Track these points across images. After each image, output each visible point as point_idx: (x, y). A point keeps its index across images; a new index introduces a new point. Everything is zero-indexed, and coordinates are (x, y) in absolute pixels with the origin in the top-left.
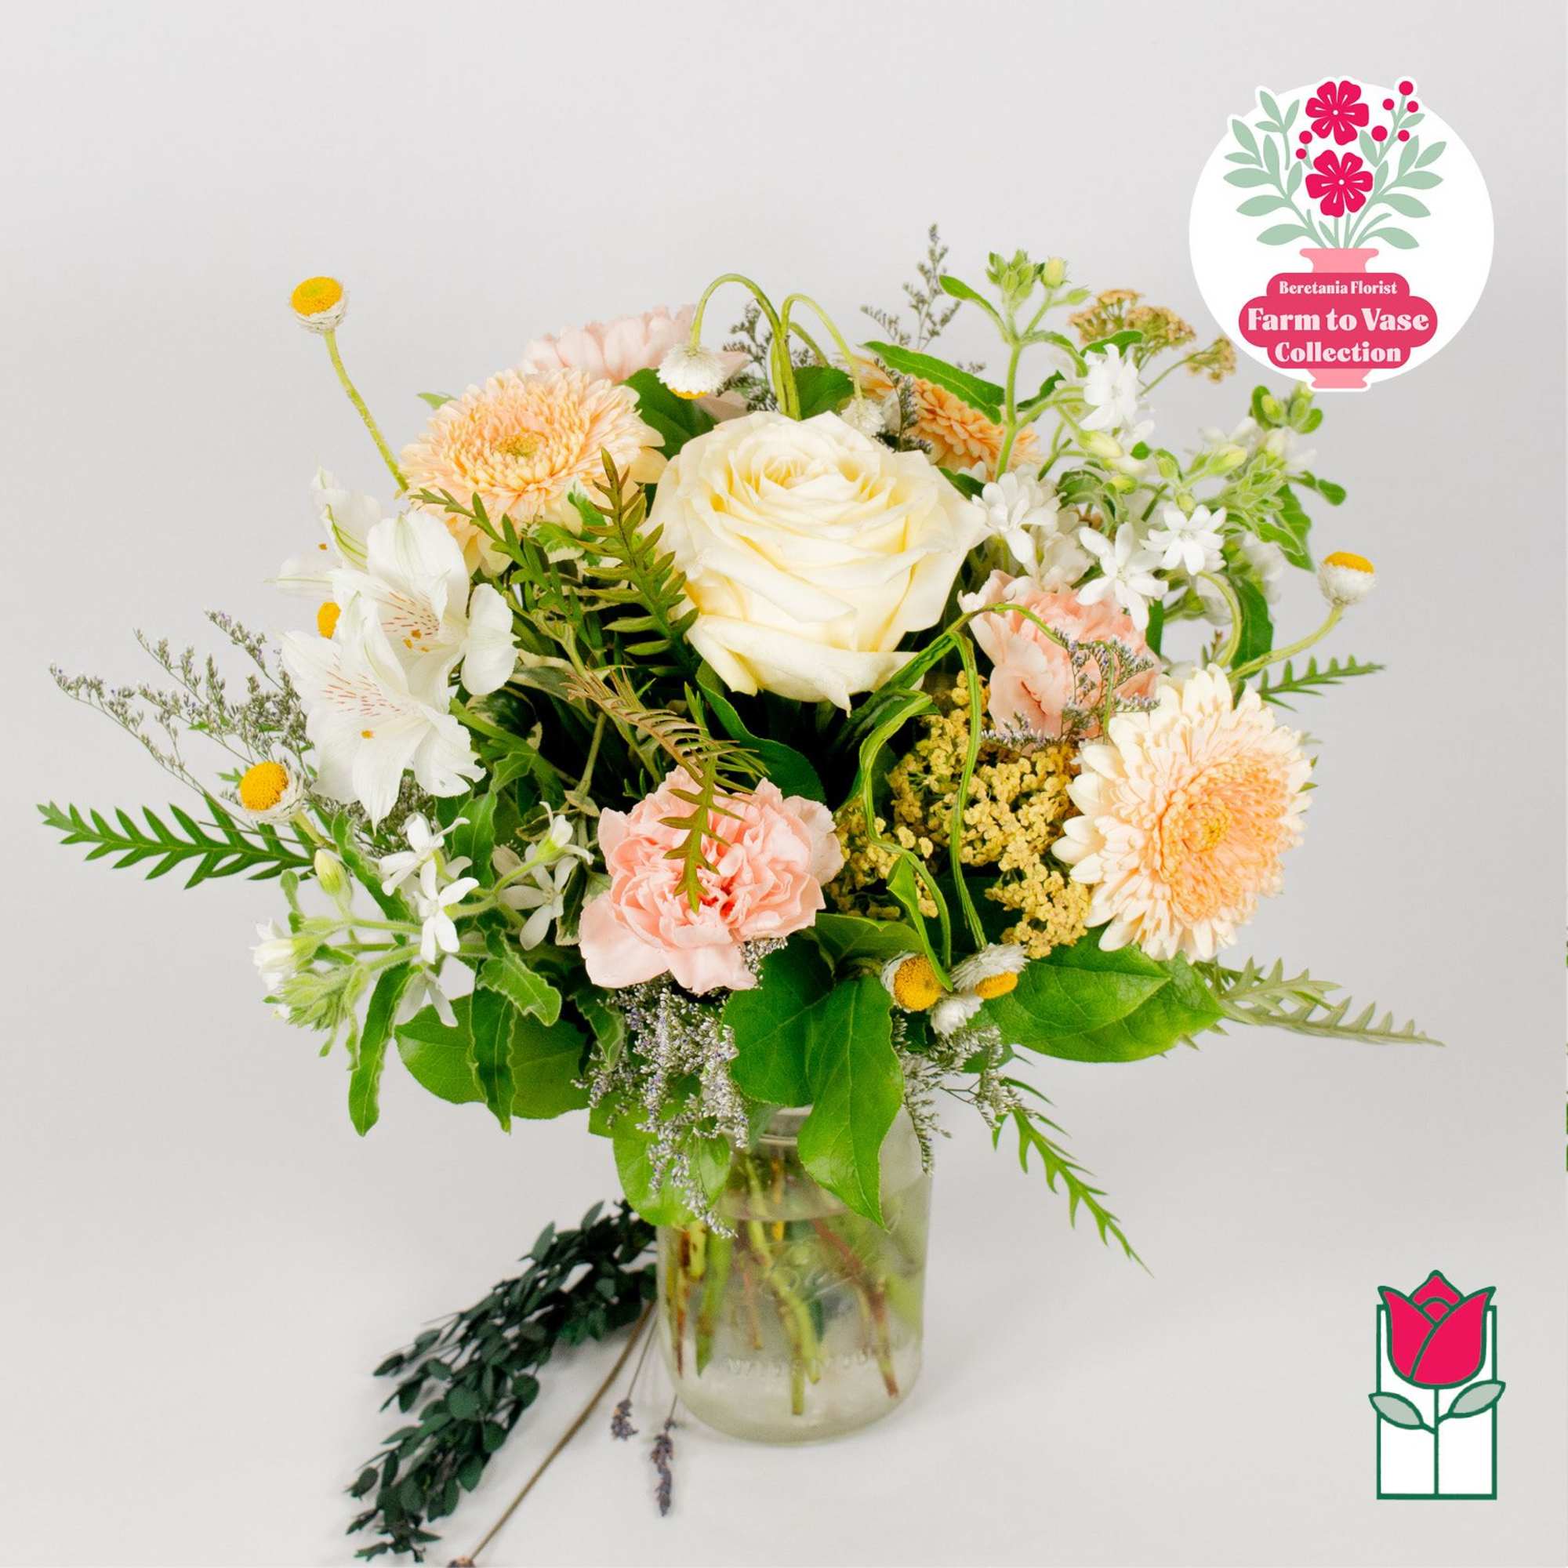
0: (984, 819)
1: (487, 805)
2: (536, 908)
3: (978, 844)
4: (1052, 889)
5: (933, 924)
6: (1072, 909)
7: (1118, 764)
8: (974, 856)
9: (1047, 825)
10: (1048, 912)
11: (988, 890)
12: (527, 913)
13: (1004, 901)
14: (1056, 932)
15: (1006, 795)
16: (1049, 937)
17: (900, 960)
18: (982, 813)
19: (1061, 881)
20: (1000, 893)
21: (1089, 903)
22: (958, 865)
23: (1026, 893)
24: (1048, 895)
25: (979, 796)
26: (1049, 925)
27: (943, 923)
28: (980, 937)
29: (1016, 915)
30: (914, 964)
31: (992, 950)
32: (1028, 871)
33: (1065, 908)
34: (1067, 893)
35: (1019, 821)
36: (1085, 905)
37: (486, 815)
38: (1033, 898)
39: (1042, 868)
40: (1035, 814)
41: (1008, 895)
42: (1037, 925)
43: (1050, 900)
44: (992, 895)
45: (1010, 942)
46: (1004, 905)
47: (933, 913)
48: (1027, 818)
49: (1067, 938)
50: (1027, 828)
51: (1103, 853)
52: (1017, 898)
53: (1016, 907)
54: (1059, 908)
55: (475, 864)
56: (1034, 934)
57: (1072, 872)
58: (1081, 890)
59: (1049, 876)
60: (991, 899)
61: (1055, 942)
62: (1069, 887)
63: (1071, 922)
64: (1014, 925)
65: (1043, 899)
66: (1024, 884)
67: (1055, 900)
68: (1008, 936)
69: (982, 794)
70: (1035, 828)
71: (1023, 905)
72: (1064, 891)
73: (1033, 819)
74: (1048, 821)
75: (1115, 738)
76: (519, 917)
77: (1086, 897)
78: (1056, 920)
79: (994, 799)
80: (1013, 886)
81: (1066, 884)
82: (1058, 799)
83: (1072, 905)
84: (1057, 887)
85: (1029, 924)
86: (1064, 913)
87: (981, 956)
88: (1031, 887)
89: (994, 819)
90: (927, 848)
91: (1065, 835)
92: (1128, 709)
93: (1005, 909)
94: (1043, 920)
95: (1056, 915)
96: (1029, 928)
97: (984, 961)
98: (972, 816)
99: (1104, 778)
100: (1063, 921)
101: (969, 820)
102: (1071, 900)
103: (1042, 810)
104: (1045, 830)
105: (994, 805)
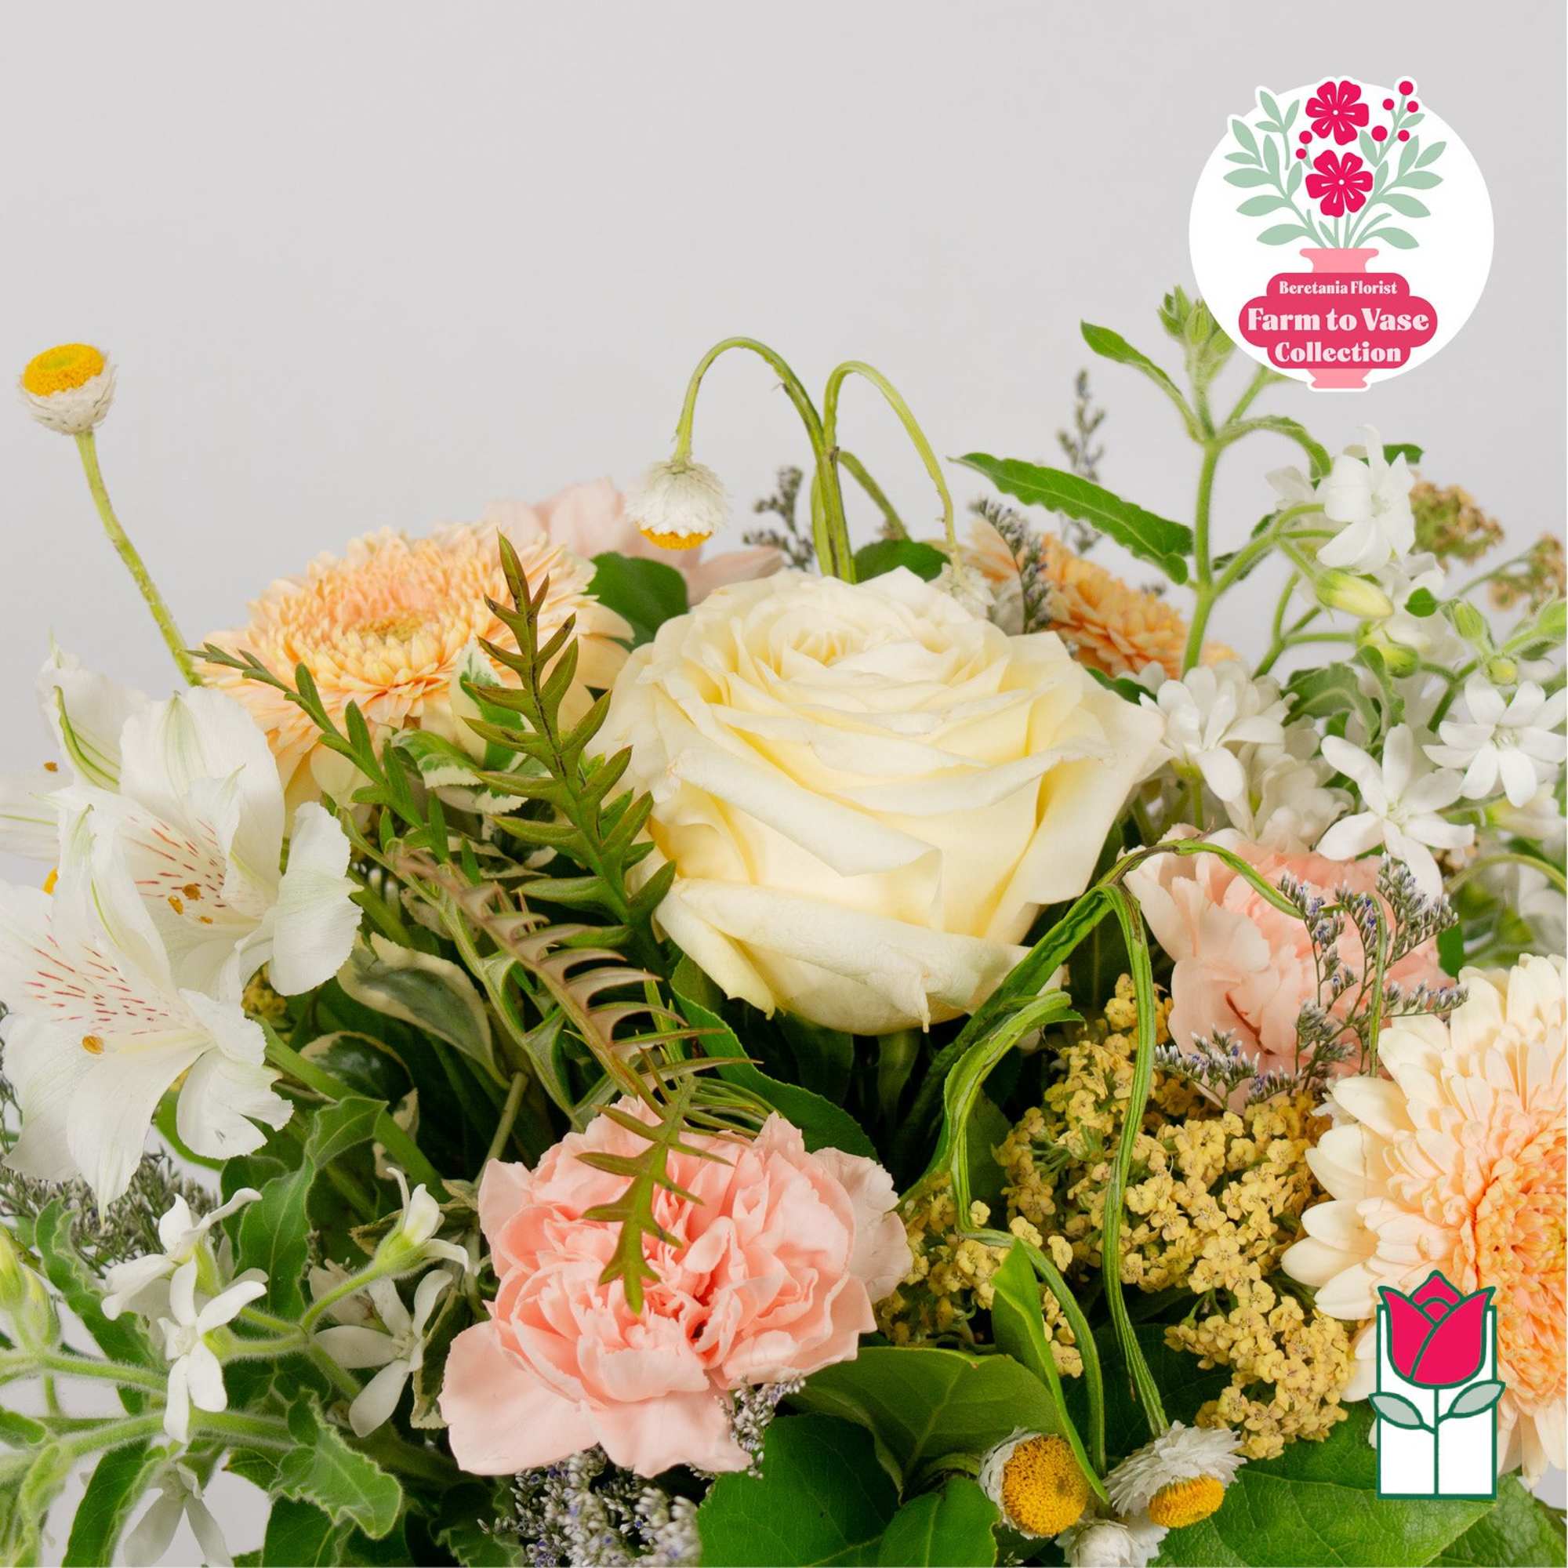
0: (1162, 1205)
1: (297, 1186)
2: (380, 1368)
3: (1152, 1251)
4: (1283, 1326)
5: (1074, 1389)
6: (1319, 1366)
7: (1399, 1114)
8: (1146, 1272)
9: (1273, 1220)
10: (1277, 1366)
11: (1170, 1330)
12: (365, 1376)
13: (1199, 1350)
14: (1292, 1407)
15: (1200, 1170)
16: (1279, 1414)
17: (1013, 1444)
18: (1159, 1195)
19: (1300, 1315)
20: (1191, 1335)
21: (1350, 1355)
22: (1118, 1286)
23: (1237, 1334)
24: (1277, 1337)
25: (1152, 1165)
26: (1279, 1390)
27: (1091, 1386)
28: (1157, 1413)
29: (1223, 1374)
30: (1039, 1447)
31: (1179, 1434)
32: (1242, 1293)
33: (1308, 1362)
34: (1310, 1334)
35: (1223, 1208)
36: (1343, 1359)
37: (295, 1200)
38: (1250, 1342)
39: (1265, 1289)
40: (1252, 1199)
41: (1205, 1338)
42: (1261, 1391)
43: (1281, 1347)
44: (1177, 1337)
45: (1210, 1424)
46: (1200, 1358)
47: (1075, 1369)
48: (1238, 1206)
49: (1315, 1423)
50: (1237, 1224)
51: (1372, 1263)
52: (1222, 1344)
53: (1220, 1360)
54: (1296, 1360)
55: (272, 1285)
56: (1253, 1408)
57: (1318, 1298)
58: (1334, 1330)
59: (1278, 1303)
60: (1177, 1348)
61: (1291, 1426)
62: (1314, 1326)
63: (1319, 1386)
64: (1217, 1396)
65: (1267, 1344)
66: (1235, 1316)
67: (1289, 1348)
68: (1208, 1416)
69: (1158, 1162)
70: (1251, 1222)
71: (1233, 1354)
72: (1304, 1329)
73: (1247, 1206)
74: (1276, 1213)
75: (1391, 1066)
76: (351, 1382)
77: (1344, 1345)
78: (1291, 1383)
79: (1179, 1175)
80: (1214, 1321)
81: (1307, 1322)
82: (1292, 1178)
83: (1320, 1358)
84: (1292, 1325)
85: (1245, 1391)
86: (1304, 1372)
87: (1159, 1443)
88: (1247, 1323)
89: (1179, 1207)
90: (1063, 1254)
91: (1305, 1235)
92: (1412, 1010)
93: (1202, 1365)
94: (1269, 1380)
95: (1292, 1373)
96: (1244, 1399)
97: (1163, 1453)
98: (1141, 1198)
99: (1369, 1130)
100: (1305, 1386)
101: (1136, 1206)
102: (1318, 1348)
103: (1265, 1195)
104: (1269, 1229)
105: (1180, 1184)
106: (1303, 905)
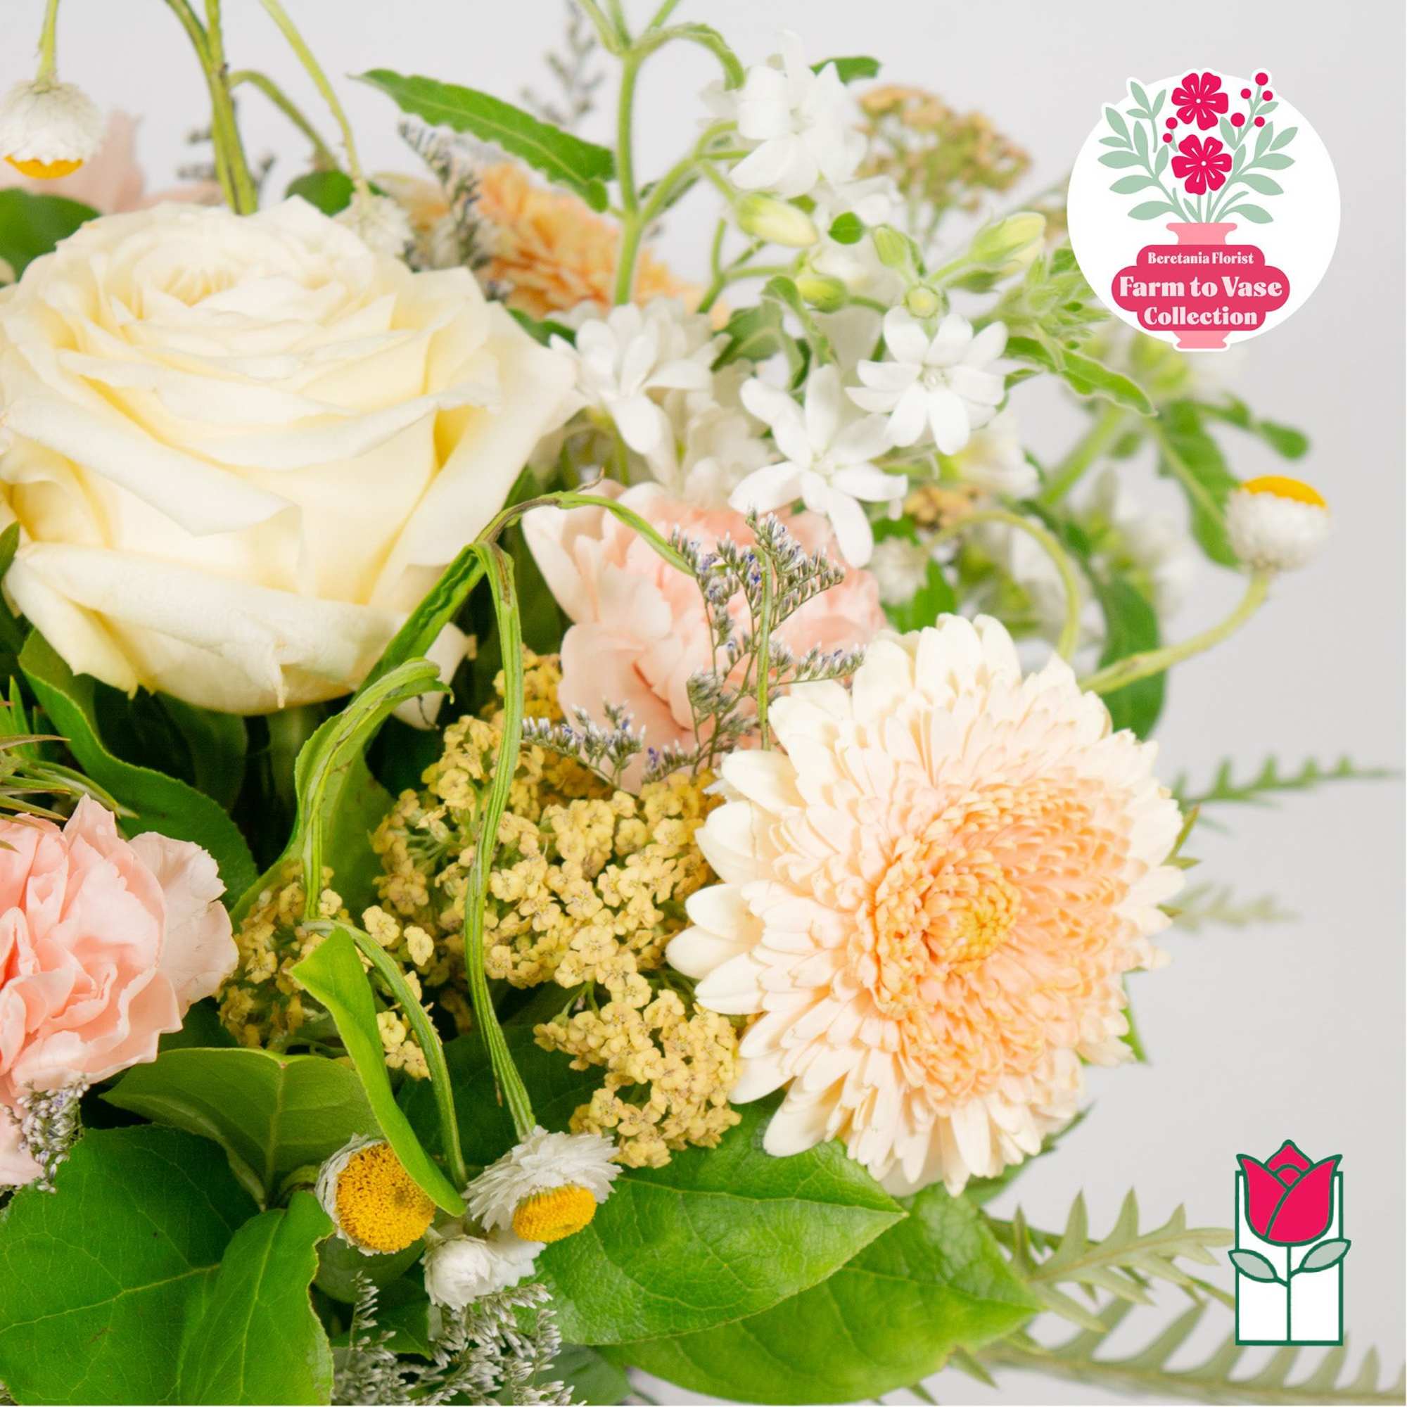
0: (532, 891)
3: (523, 943)
4: (660, 1022)
6: (700, 1065)
7: (788, 788)
8: (515, 966)
9: (656, 906)
10: (650, 1065)
11: (539, 1029)
13: (571, 1049)
14: (671, 1110)
15: (580, 854)
16: (656, 1117)
17: (350, 1153)
18: (528, 880)
19: (680, 1009)
20: (561, 1033)
21: (736, 1054)
22: (482, 980)
23: (610, 1032)
24: (654, 1034)
25: (523, 848)
26: (654, 1092)
28: (523, 1114)
29: (596, 1075)
30: (376, 1158)
31: (545, 1141)
32: (614, 987)
33: (688, 1060)
34: (690, 1030)
35: (599, 895)
36: (727, 1057)
38: (624, 1040)
39: (642, 986)
40: (632, 884)
41: (575, 1036)
42: (635, 1094)
43: (658, 1044)
44: (546, 1036)
45: (581, 1128)
46: (572, 1058)
47: (418, 1069)
48: (616, 892)
49: (701, 1127)
50: (616, 911)
51: (758, 953)
52: (593, 1042)
53: (593, 1060)
54: (674, 1059)
56: (627, 1111)
57: (699, 991)
58: (716, 1026)
59: (654, 997)
60: (548, 1048)
61: (673, 1133)
62: (695, 1021)
64: (588, 1099)
65: (642, 1042)
66: (607, 1012)
67: (667, 1046)
68: (580, 1121)
69: (530, 844)
70: (631, 908)
71: (604, 1053)
72: (684, 1025)
73: (627, 892)
74: (660, 900)
75: (782, 736)
77: (730, 1042)
78: (667, 1083)
79: (557, 860)
80: (583, 1018)
81: (690, 1013)
82: (683, 862)
83: (699, 1055)
84: (671, 1020)
85: (618, 1094)
86: (683, 1072)
87: (517, 1150)
88: (620, 1019)
89: (553, 894)
90: (421, 947)
91: (693, 924)
92: (805, 676)
93: (574, 1065)
94: (643, 1081)
95: (670, 1072)
96: (618, 1101)
97: (524, 1161)
98: (507, 884)
99: (761, 809)
100: (683, 1086)
101: (500, 892)
102: (698, 1046)
103: (646, 879)
104: (652, 916)
105: (555, 868)
106: (694, 563)
